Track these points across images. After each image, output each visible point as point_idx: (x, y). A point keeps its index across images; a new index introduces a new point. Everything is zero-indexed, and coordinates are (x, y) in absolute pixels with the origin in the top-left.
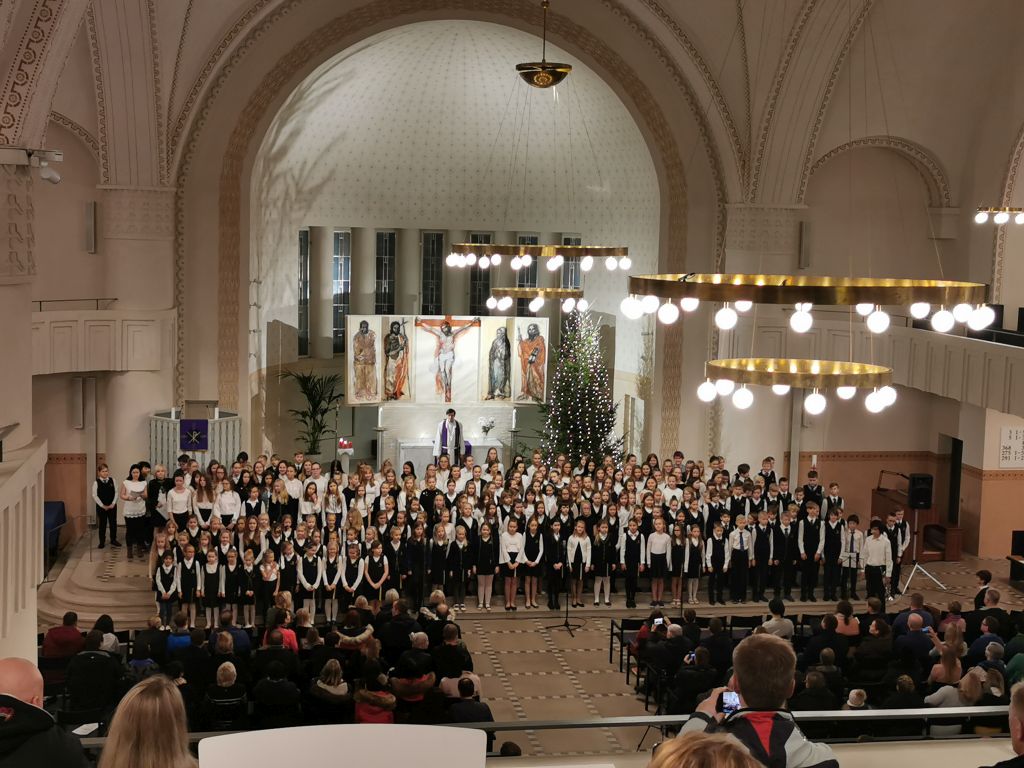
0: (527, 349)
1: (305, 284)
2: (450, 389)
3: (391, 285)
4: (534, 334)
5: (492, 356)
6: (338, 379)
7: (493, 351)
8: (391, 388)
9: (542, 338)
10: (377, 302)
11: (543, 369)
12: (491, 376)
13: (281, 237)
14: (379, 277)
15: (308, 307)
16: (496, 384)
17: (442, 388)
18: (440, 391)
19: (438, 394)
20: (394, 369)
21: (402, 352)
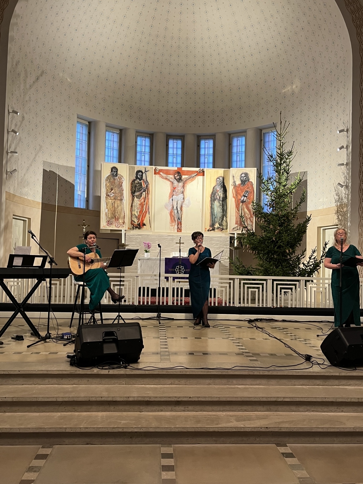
0: (239, 191)
2: (181, 223)
4: (245, 180)
5: (213, 198)
7: (213, 194)
8: (136, 220)
9: (251, 182)
12: (212, 214)
16: (216, 219)
17: (175, 221)
18: (173, 224)
19: (172, 226)
20: (138, 206)
21: (144, 193)
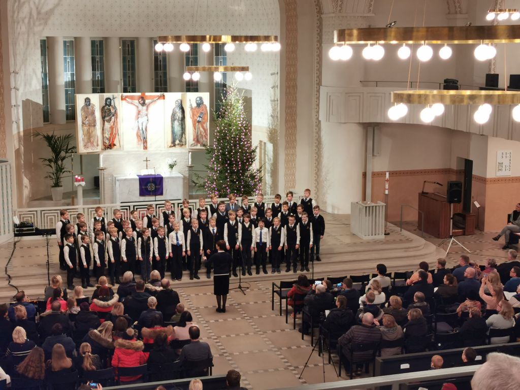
0: (195, 113)
1: (45, 75)
2: (146, 142)
3: (102, 74)
4: (200, 104)
5: (173, 119)
6: (71, 137)
7: (173, 115)
8: (107, 142)
9: (205, 105)
10: (93, 86)
11: (207, 126)
12: (173, 132)
13: (28, 44)
14: (94, 69)
15: (48, 90)
16: (176, 137)
17: (141, 140)
18: (140, 143)
19: (139, 144)
20: (109, 129)
21: (113, 117)
